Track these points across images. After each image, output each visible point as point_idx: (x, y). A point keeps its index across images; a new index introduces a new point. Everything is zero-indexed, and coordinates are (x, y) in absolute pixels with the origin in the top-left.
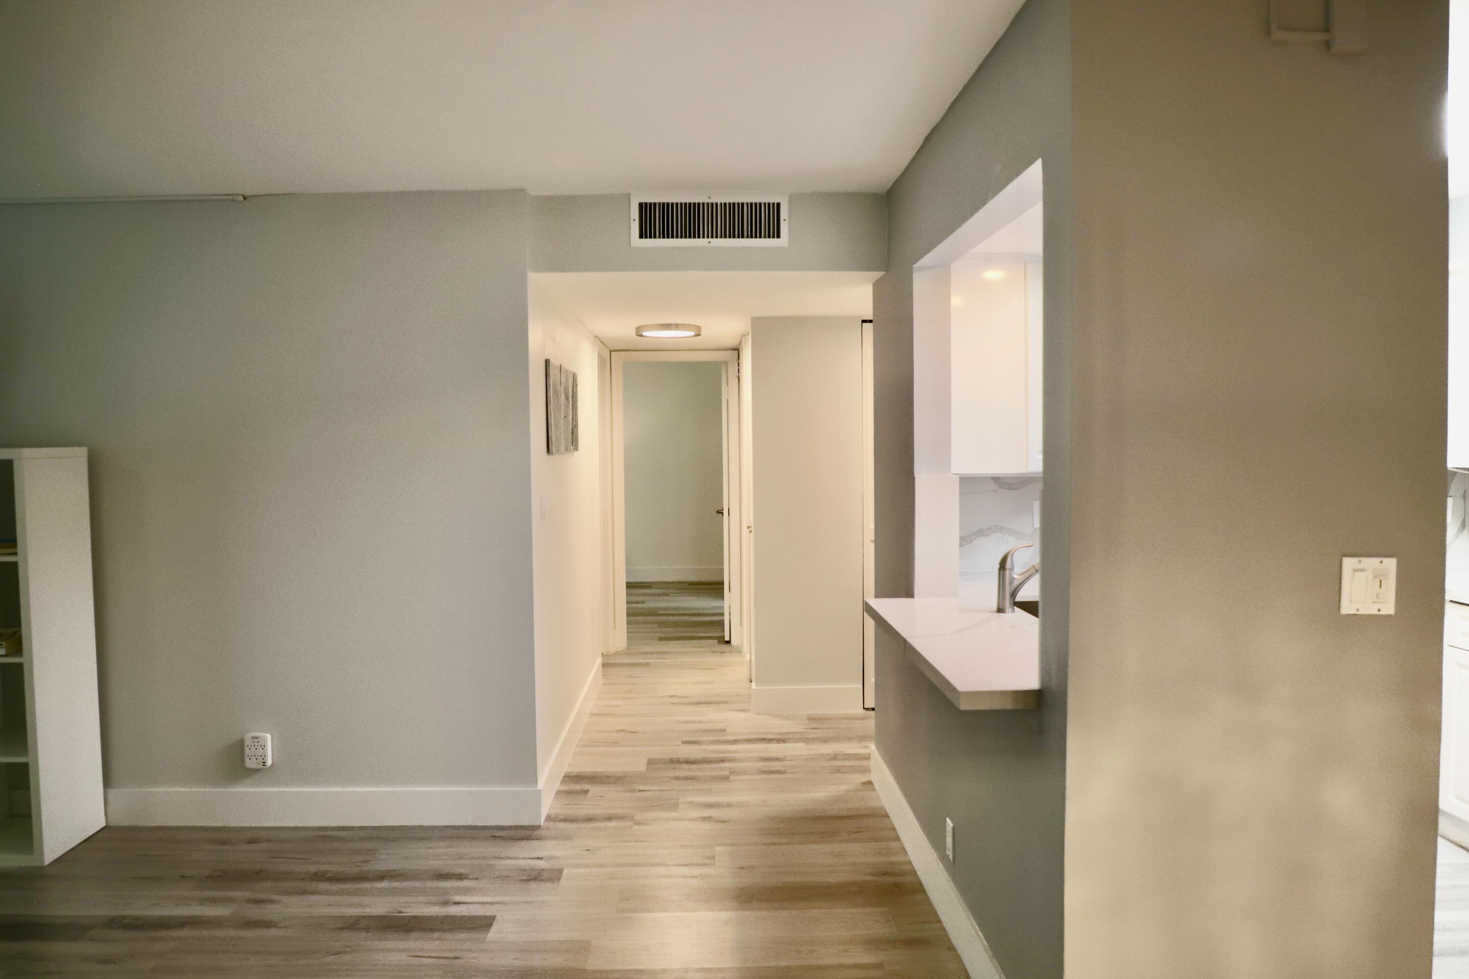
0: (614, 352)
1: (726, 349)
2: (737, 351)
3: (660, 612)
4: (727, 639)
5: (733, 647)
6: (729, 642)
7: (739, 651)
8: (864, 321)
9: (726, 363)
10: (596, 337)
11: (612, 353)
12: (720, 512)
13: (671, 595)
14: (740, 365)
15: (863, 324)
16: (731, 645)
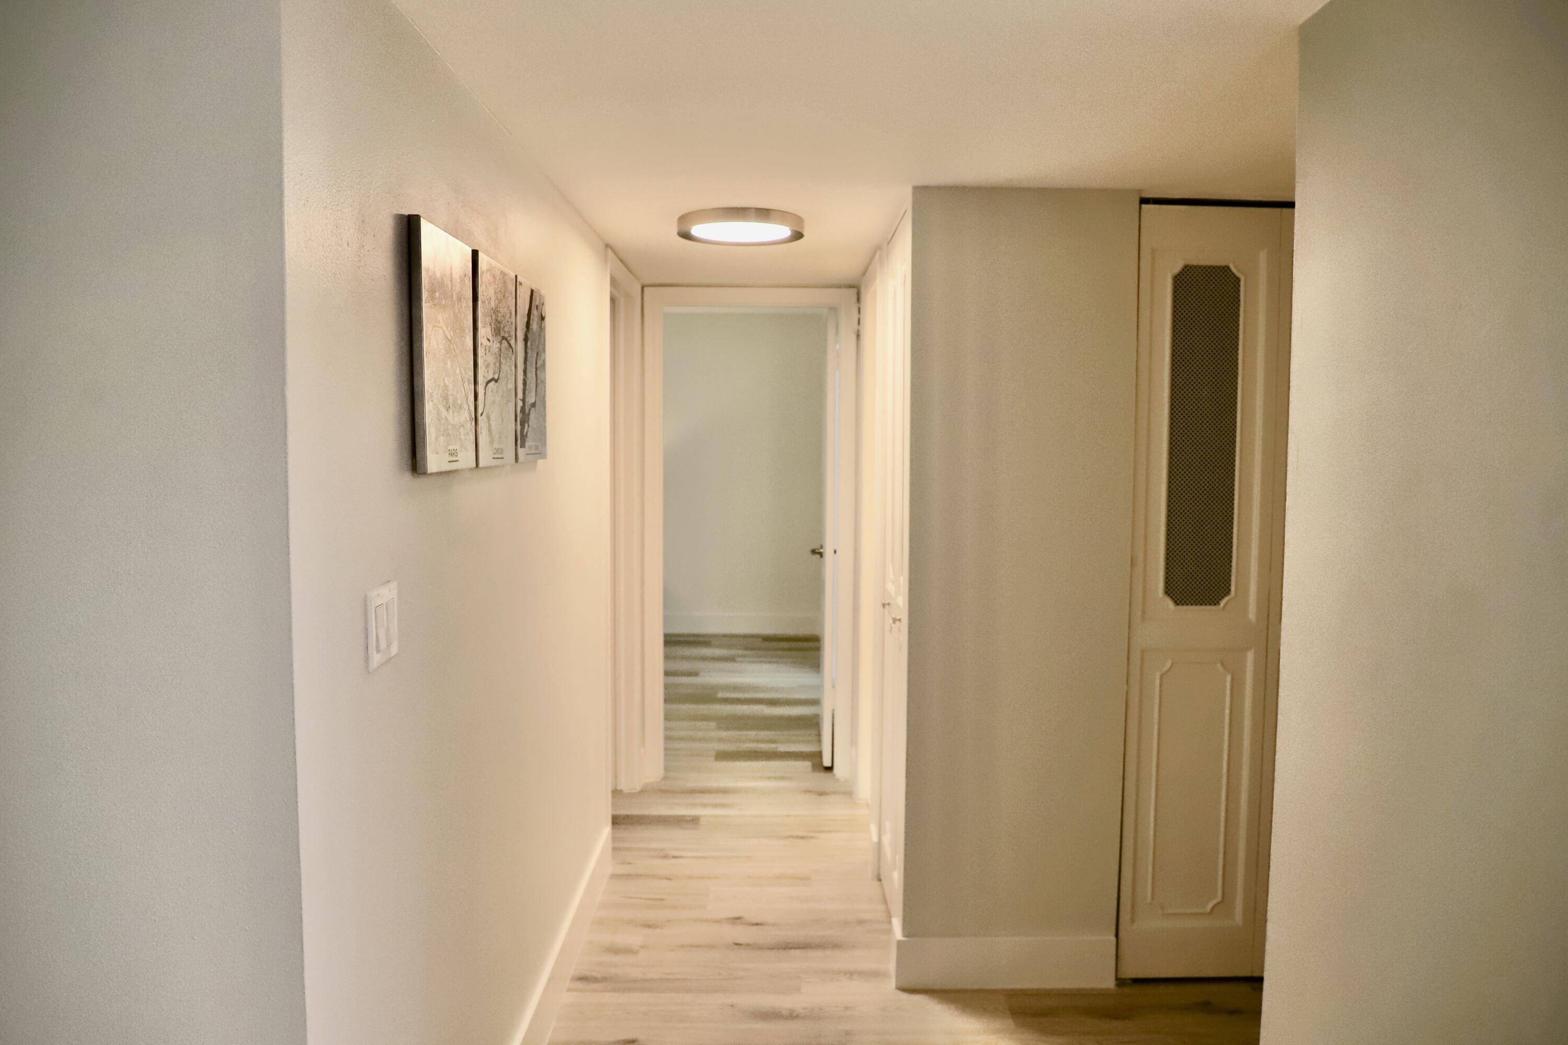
0: (652, 289)
1: (839, 286)
2: (854, 291)
3: (720, 695)
4: (827, 763)
5: (837, 780)
6: (830, 769)
7: (848, 793)
8: (1144, 201)
9: (833, 309)
10: (607, 246)
11: (646, 289)
12: (817, 552)
13: (738, 659)
14: (861, 310)
15: (1144, 206)
16: (834, 775)
